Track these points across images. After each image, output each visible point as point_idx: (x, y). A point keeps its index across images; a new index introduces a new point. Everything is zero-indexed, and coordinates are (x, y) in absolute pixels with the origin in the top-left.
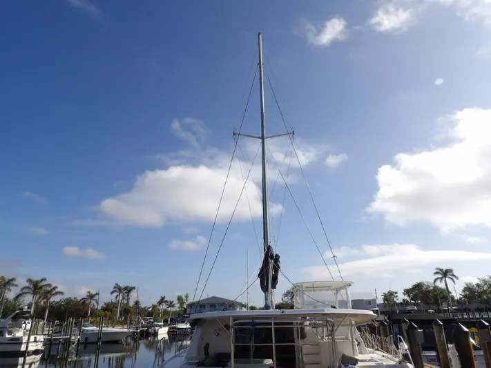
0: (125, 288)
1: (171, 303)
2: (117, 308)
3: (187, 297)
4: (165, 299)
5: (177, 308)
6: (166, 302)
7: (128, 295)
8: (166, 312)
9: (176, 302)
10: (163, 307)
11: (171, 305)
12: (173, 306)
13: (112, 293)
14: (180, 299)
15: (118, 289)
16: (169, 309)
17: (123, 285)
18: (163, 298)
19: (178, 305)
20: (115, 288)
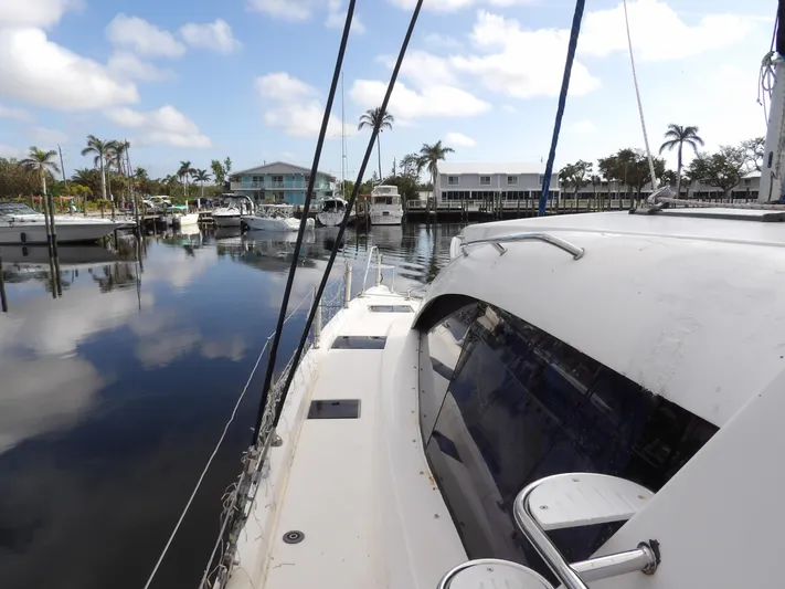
0: (110, 145)
1: (202, 173)
2: (100, 179)
3: (228, 163)
4: (190, 167)
5: (212, 182)
6: (193, 171)
7: (118, 158)
8: (193, 189)
9: (210, 171)
10: (189, 179)
11: (202, 176)
12: (205, 179)
13: (84, 152)
14: (216, 166)
15: (96, 145)
16: (199, 183)
17: (104, 139)
18: (186, 165)
19: (214, 177)
20: (89, 144)
